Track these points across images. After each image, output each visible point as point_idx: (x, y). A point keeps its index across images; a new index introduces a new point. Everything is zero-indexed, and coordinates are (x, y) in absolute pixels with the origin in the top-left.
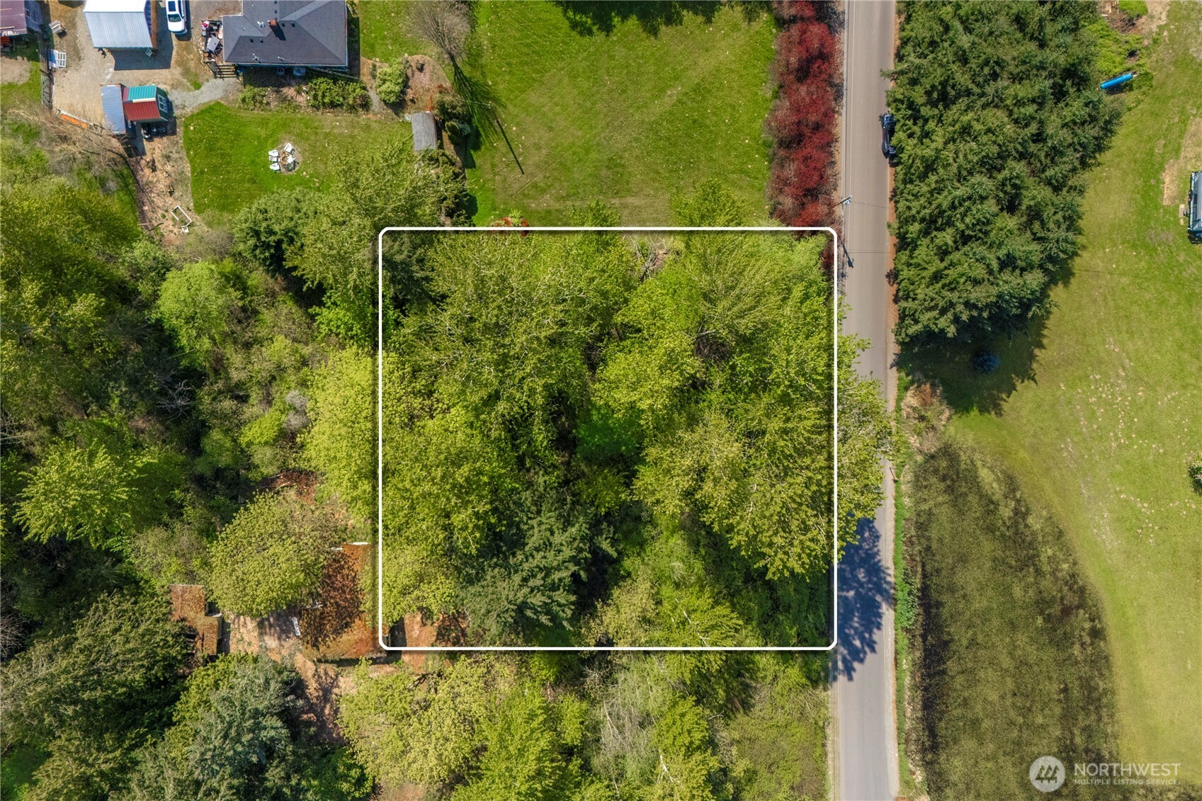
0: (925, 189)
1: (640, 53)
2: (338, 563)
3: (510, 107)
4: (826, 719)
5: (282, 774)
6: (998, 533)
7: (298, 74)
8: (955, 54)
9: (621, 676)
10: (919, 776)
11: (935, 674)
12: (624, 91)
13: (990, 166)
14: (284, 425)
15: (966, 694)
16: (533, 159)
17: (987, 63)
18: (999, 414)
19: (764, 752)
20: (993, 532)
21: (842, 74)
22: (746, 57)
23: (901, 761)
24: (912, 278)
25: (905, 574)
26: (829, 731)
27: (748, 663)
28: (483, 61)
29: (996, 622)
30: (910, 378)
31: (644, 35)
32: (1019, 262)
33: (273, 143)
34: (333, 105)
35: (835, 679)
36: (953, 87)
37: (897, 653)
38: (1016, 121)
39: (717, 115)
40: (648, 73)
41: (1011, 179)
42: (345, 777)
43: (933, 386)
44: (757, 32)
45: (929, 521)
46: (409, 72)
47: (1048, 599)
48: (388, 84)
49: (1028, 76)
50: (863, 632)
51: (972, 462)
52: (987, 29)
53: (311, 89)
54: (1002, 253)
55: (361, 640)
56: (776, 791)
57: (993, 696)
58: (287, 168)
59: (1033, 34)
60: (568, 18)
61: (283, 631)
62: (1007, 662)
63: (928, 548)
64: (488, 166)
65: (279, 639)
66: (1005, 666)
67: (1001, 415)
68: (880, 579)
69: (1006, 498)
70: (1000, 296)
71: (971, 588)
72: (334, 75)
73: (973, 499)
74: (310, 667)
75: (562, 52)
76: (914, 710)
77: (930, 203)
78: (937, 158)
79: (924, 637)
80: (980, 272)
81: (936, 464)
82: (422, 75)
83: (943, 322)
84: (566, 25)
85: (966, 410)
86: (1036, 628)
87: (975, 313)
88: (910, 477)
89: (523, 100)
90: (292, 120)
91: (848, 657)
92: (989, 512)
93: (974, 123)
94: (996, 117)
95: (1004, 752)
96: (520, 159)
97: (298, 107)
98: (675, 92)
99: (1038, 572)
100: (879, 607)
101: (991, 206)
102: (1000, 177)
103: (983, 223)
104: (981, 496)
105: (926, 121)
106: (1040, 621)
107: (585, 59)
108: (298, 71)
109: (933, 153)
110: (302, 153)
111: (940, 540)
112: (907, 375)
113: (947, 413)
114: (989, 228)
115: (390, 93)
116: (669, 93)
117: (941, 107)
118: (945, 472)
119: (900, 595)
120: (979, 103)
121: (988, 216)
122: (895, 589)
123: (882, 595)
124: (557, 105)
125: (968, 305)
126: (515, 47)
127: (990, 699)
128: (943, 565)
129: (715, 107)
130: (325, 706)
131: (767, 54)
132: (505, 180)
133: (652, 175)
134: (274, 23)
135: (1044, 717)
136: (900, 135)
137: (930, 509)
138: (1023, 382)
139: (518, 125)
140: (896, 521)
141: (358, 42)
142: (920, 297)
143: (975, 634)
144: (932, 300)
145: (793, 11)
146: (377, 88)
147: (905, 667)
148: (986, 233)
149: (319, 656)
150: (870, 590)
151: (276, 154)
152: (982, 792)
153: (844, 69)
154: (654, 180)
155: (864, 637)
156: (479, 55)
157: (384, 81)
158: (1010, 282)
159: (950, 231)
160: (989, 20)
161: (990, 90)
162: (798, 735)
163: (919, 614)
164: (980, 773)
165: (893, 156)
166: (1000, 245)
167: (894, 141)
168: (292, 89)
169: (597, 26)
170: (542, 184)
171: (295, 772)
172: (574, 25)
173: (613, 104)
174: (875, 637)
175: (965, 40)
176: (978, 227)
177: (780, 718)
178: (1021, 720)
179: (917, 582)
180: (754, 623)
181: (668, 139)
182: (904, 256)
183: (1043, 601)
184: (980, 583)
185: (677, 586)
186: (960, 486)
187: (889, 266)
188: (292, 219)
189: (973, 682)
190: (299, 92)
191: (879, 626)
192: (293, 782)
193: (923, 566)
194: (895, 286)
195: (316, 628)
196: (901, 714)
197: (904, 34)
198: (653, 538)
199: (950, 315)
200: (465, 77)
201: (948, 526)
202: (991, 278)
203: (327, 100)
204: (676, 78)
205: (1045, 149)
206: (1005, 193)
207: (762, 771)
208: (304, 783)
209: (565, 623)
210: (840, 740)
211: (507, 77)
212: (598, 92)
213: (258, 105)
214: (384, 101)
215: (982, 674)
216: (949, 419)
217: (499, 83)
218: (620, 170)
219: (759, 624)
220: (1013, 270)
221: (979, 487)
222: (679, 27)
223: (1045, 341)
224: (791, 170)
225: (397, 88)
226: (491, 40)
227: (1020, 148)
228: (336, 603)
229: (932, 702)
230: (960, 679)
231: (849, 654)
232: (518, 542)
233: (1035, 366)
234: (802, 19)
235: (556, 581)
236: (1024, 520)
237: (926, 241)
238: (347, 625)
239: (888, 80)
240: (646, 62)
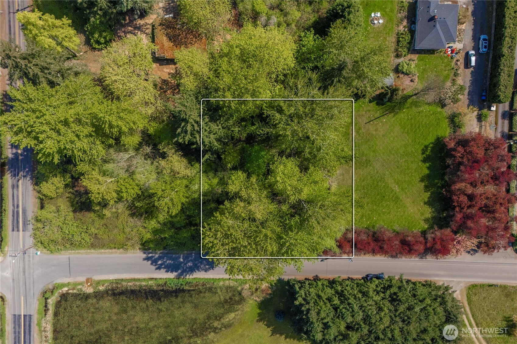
0: (356, 292)
1: (413, 174)
2: (198, 36)
3: (394, 119)
4: (127, 249)
5: (103, 7)
6: (207, 321)
7: (412, 27)
8: (412, 305)
9: (149, 162)
10: (101, 288)
11: (146, 295)
12: (398, 167)
13: (367, 319)
14: (261, 15)
15: (138, 308)
16: (371, 128)
17: (409, 318)
18: (258, 321)
19: (112, 222)
20: (207, 319)
21: (401, 258)
22: (410, 218)
23: (108, 280)
24: (318, 287)
25: (190, 282)
26: (121, 250)
27: (152, 216)
28: (414, 108)
29: (169, 320)
30: (274, 284)
31: (421, 176)
32: (326, 331)
33: (383, 14)
34: (398, 42)
35: (145, 253)
36: (398, 304)
37: (156, 279)
38: (385, 330)
39: (386, 206)
40: (405, 178)
41: (361, 327)
42: (100, 35)
43: (270, 294)
44: (420, 223)
45: (213, 293)
46: (410, 76)
47: (179, 341)
48: (407, 66)
49: (402, 334)
50: (164, 265)
51: (238, 310)
52: (422, 318)
53: (406, 32)
54: (330, 323)
55: (163, 46)
56: (95, 227)
57: (137, 319)
58: (373, 20)
59: (419, 336)
60: (429, 144)
61: (167, 9)
62: (151, 324)
63: (201, 292)
64: (369, 108)
65: (163, 7)
66: (150, 324)
67: (257, 322)
68: (188, 272)
69: (222, 324)
70: (312, 323)
71: (184, 310)
72: (411, 42)
73: (222, 311)
74: (151, 21)
75: (415, 141)
76: (131, 286)
77: (349, 295)
78: (369, 297)
79: (163, 290)
80: (323, 315)
81: (237, 295)
82: (409, 81)
83: (300, 299)
84: (427, 143)
85: (260, 308)
86: (166, 337)
87: (305, 313)
88: (232, 284)
89: (396, 125)
90: (392, 23)
91: (153, 259)
92: (216, 317)
93: (384, 313)
94: (387, 321)
95: (112, 324)
96: (371, 122)
97: (398, 26)
98: (397, 189)
99: (190, 337)
100: (176, 271)
101: (349, 319)
102: (361, 323)
103: (342, 317)
104: (223, 314)
105: (383, 293)
106: (169, 338)
107: (412, 151)
108: (414, 27)
109: (371, 296)
110: (378, 27)
111: (204, 297)
112: (275, 284)
113: (258, 300)
114: (340, 318)
115: (403, 67)
116: (396, 186)
117: (390, 299)
118: (233, 299)
119: (181, 280)
120: (392, 315)
121: (346, 318)
122: (183, 278)
123: (181, 273)
124: (394, 139)
125: (308, 310)
126: (419, 121)
127: (136, 317)
128: (194, 298)
129: (389, 205)
130: (132, 27)
131: (411, 227)
132: (363, 115)
133: (362, 178)
134: (436, 17)
135: (128, 340)
136: (377, 282)
137: (218, 293)
138: (271, 331)
139: (386, 122)
140: (213, 279)
141: (425, 54)
142: (311, 290)
143: (164, 311)
144: (310, 295)
145: (429, 239)
146: (405, 61)
147: (150, 282)
148: (338, 317)
149: (156, 26)
150: (183, 268)
151: (378, 16)
152: (95, 314)
153: (404, 259)
154: (360, 179)
155: (162, 265)
156: (416, 106)
157: (408, 65)
158: (318, 327)
159: (338, 303)
160: (426, 319)
161: (398, 319)
162: (120, 237)
163: (172, 288)
164: (103, 314)
165: (367, 278)
166: (333, 323)
167: (374, 279)
168: (406, 24)
169: (425, 156)
170: (360, 131)
171: (104, 13)
172: (426, 147)
173: (393, 163)
174: (162, 270)
175: (417, 309)
176: (341, 314)
177: (127, 230)
178: (126, 330)
179: (187, 288)
180: (170, 219)
181: (377, 185)
182: (326, 283)
183: (178, 339)
184: (186, 313)
185: (187, 186)
186: (227, 305)
187: (321, 276)
188: (354, 23)
189: (143, 310)
190: (404, 27)
191: (167, 271)
192: (99, 12)
193: (193, 290)
194: (313, 279)
195: (169, 25)
196: (129, 281)
197: (418, 283)
198: (208, 176)
199: (303, 302)
200: (407, 100)
201: (210, 300)
202: (320, 319)
203: (401, 39)
204: (402, 190)
205: (372, 341)
206: (355, 325)
207: (103, 222)
208: (98, 16)
209: (176, 139)
210: (117, 255)
211: (406, 118)
212: (398, 156)
213: (400, 8)
214: (399, 64)
215: (146, 314)
216: (256, 301)
217: (404, 115)
218: (365, 165)
219: (170, 221)
220: (323, 328)
221: (227, 313)
222: (423, 191)
223: (288, 340)
224: (364, 237)
225: (404, 70)
226: (422, 111)
227: (373, 331)
228: (180, 35)
229: (134, 294)
230: (144, 305)
231: (155, 259)
232: (213, 119)
233: (278, 335)
234: (426, 243)
235: (195, 136)
236: (213, 331)
237: (333, 292)
238: (170, 39)
239: (399, 277)
240: (409, 177)
